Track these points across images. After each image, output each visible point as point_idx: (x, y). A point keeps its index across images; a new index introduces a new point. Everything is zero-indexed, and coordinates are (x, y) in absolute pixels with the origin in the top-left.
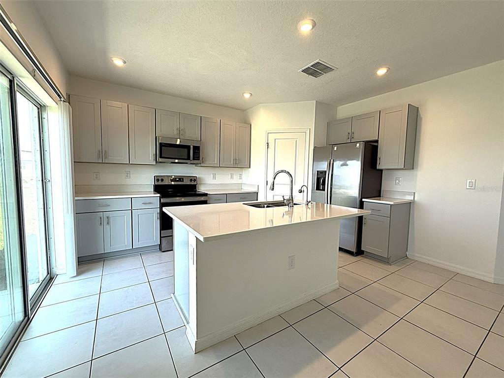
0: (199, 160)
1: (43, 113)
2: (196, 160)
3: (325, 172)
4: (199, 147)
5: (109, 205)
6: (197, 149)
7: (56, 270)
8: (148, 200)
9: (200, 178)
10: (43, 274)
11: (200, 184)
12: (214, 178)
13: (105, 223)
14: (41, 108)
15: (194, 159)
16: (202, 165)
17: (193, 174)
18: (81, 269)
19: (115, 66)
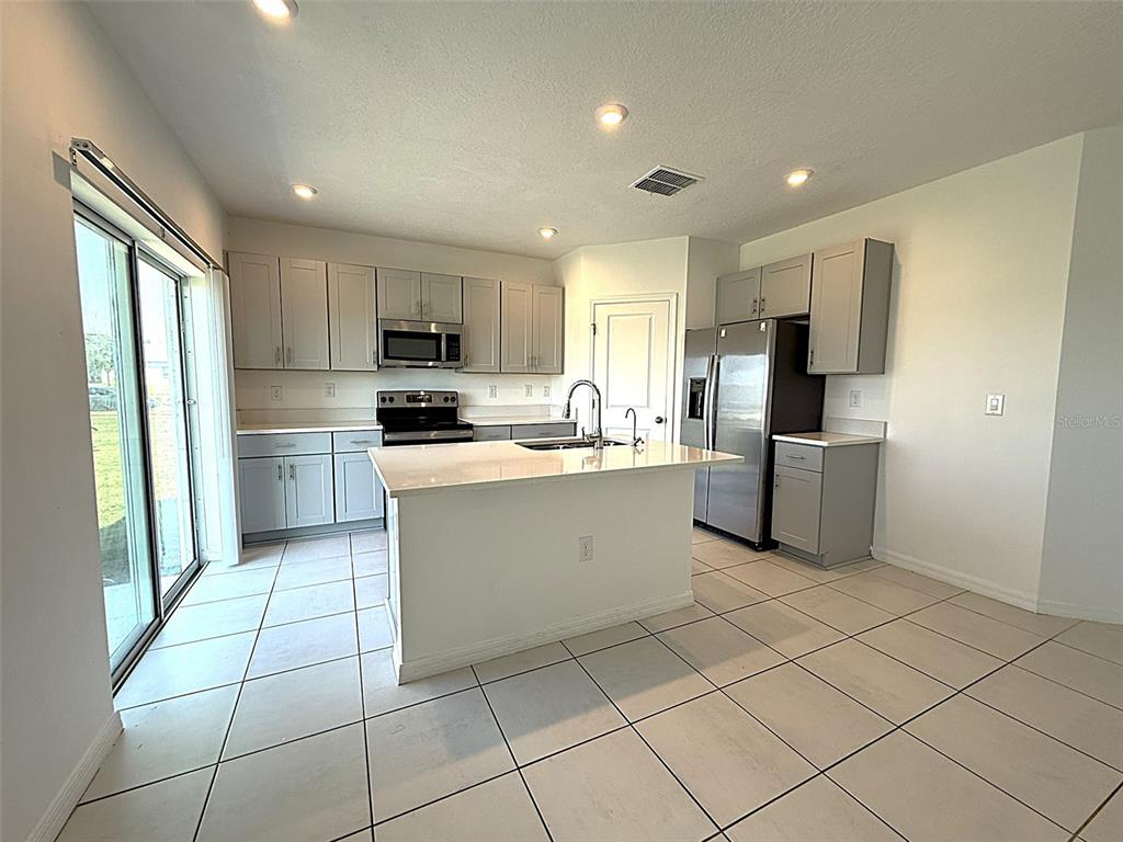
0: (459, 360)
1: (185, 288)
2: (452, 360)
3: (705, 380)
4: (458, 336)
5: (294, 445)
6: (453, 340)
7: (207, 555)
8: (362, 436)
9: (464, 395)
10: (187, 559)
11: (465, 406)
12: (493, 394)
13: (288, 477)
14: (180, 280)
15: (448, 359)
16: (465, 370)
17: (450, 387)
18: (247, 555)
19: (299, 198)
